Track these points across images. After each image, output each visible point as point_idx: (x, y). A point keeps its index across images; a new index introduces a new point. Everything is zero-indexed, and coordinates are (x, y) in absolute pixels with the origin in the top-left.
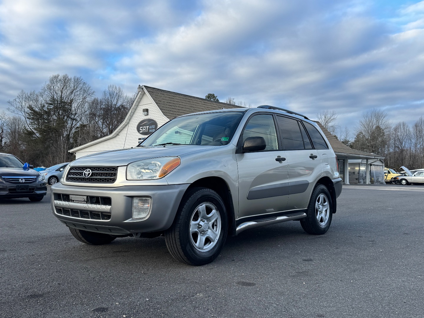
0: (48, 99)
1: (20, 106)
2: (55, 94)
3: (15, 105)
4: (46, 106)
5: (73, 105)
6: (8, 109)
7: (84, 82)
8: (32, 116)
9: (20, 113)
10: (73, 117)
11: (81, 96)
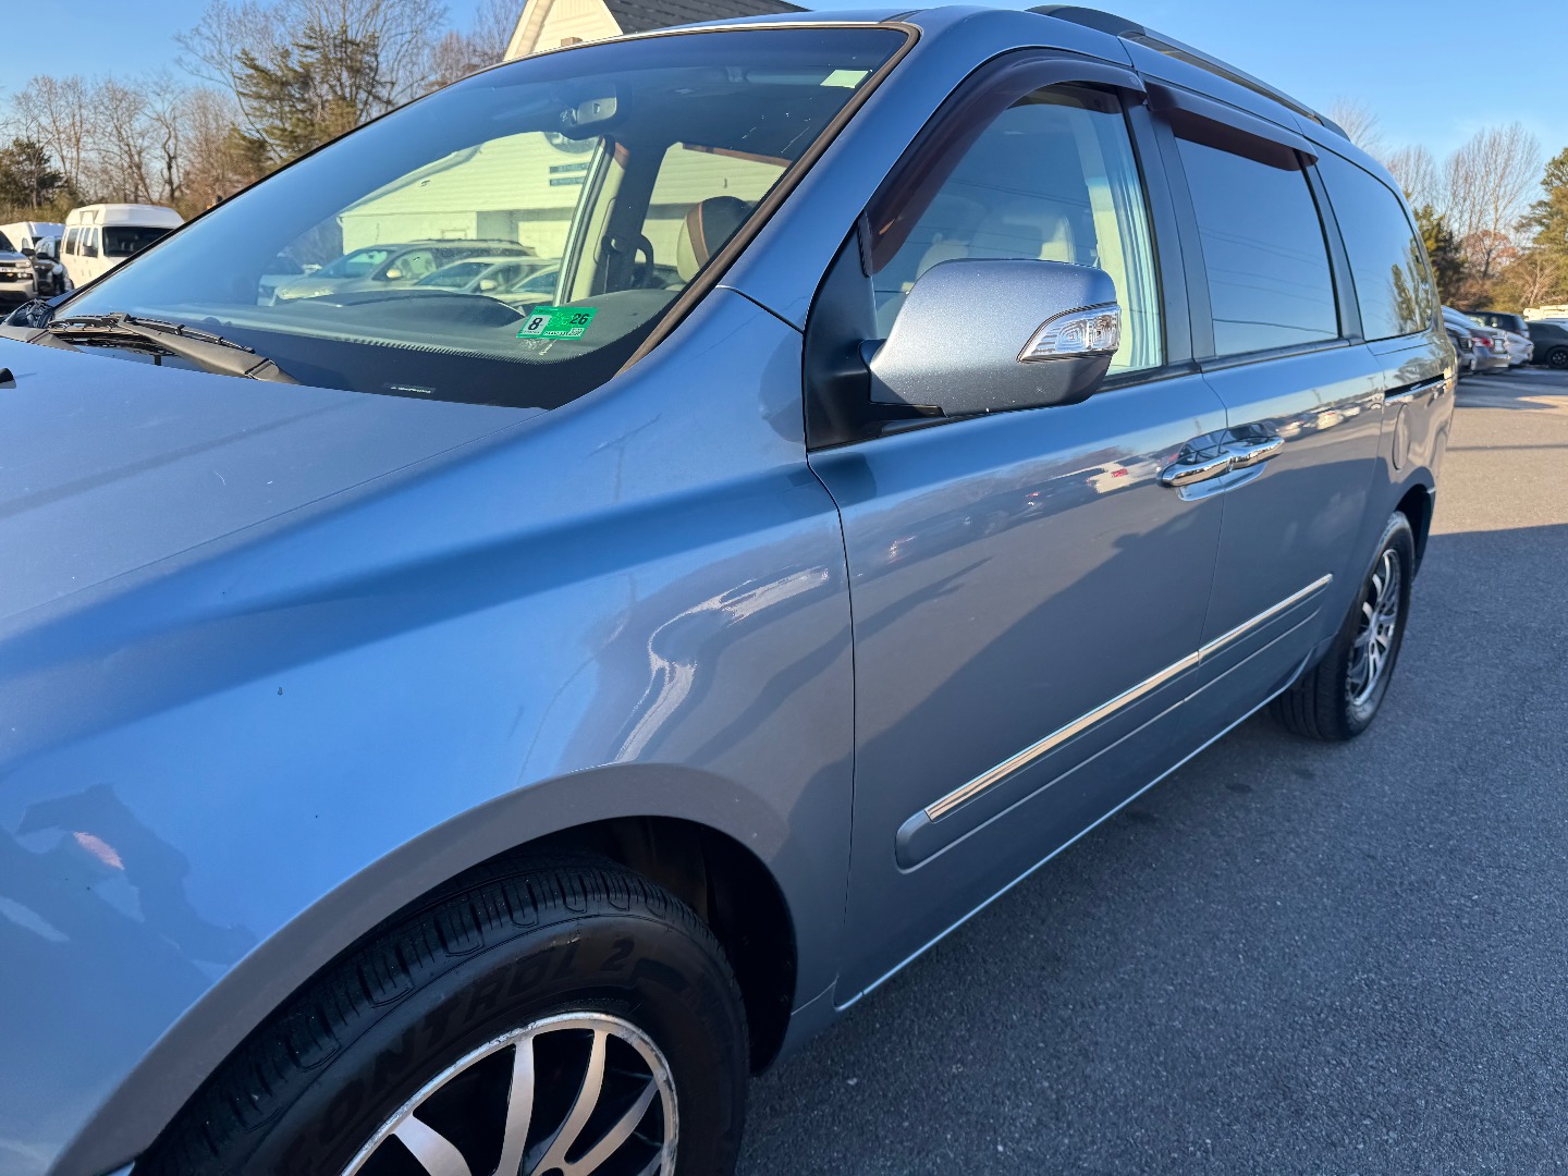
0: (300, 34)
1: (215, 54)
2: (324, 14)
3: (199, 48)
4: (297, 53)
5: (383, 54)
6: (179, 61)
8: (254, 89)
9: (217, 74)
10: (384, 93)
11: (406, 22)
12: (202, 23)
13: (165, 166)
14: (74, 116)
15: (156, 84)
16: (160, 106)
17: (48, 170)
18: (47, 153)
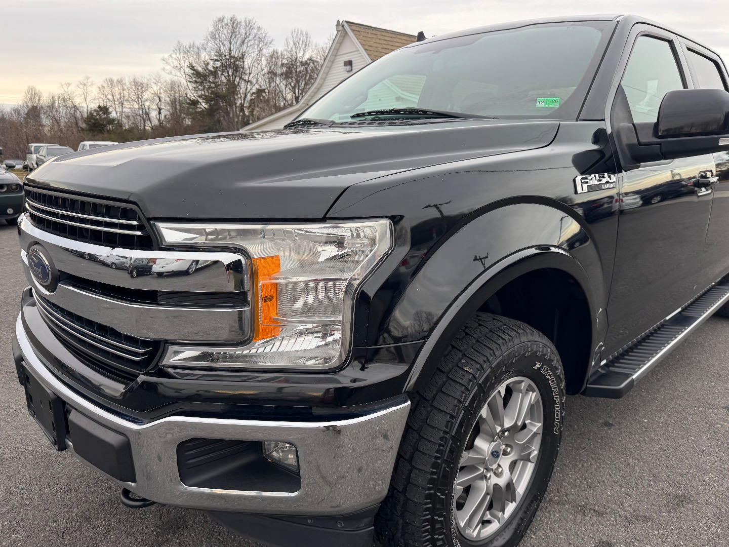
0: (213, 54)
1: (178, 65)
2: (222, 46)
3: (171, 63)
4: (211, 63)
5: (246, 61)
6: (164, 69)
7: (258, 26)
8: (194, 79)
9: (178, 74)
10: (246, 78)
11: (256, 47)
12: (172, 52)
13: (158, 113)
14: (121, 94)
15: (154, 79)
16: (155, 88)
17: (111, 117)
18: (110, 110)
